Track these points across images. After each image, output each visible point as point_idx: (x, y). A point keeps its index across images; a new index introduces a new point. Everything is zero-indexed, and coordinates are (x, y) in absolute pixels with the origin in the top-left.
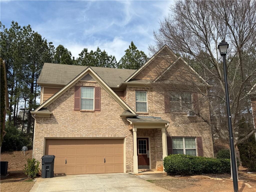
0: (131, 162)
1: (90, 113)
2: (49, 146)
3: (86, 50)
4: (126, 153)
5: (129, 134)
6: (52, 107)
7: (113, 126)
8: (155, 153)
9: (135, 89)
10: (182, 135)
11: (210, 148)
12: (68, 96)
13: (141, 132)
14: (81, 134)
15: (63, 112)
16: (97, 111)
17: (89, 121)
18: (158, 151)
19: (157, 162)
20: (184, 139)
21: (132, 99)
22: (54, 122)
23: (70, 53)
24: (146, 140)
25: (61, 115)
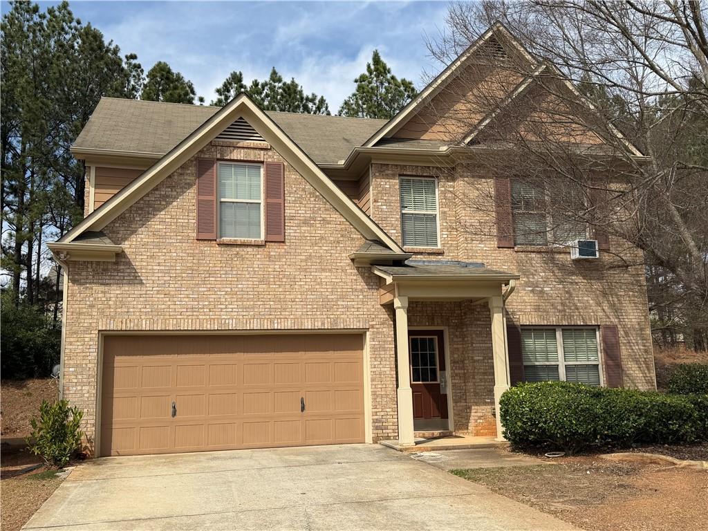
0: (388, 410)
1: (249, 249)
2: (117, 359)
3: (237, 79)
4: (373, 380)
5: (382, 316)
6: (123, 229)
7: (328, 293)
8: (465, 378)
9: (398, 171)
10: (554, 319)
11: (643, 359)
12: (175, 193)
13: (420, 312)
14: (222, 319)
15: (158, 246)
16: (273, 244)
17: (248, 276)
18: (476, 371)
19: (473, 408)
20: (559, 334)
21: (388, 203)
22: (128, 278)
23: (191, 87)
24: (436, 337)
25: (152, 257)
